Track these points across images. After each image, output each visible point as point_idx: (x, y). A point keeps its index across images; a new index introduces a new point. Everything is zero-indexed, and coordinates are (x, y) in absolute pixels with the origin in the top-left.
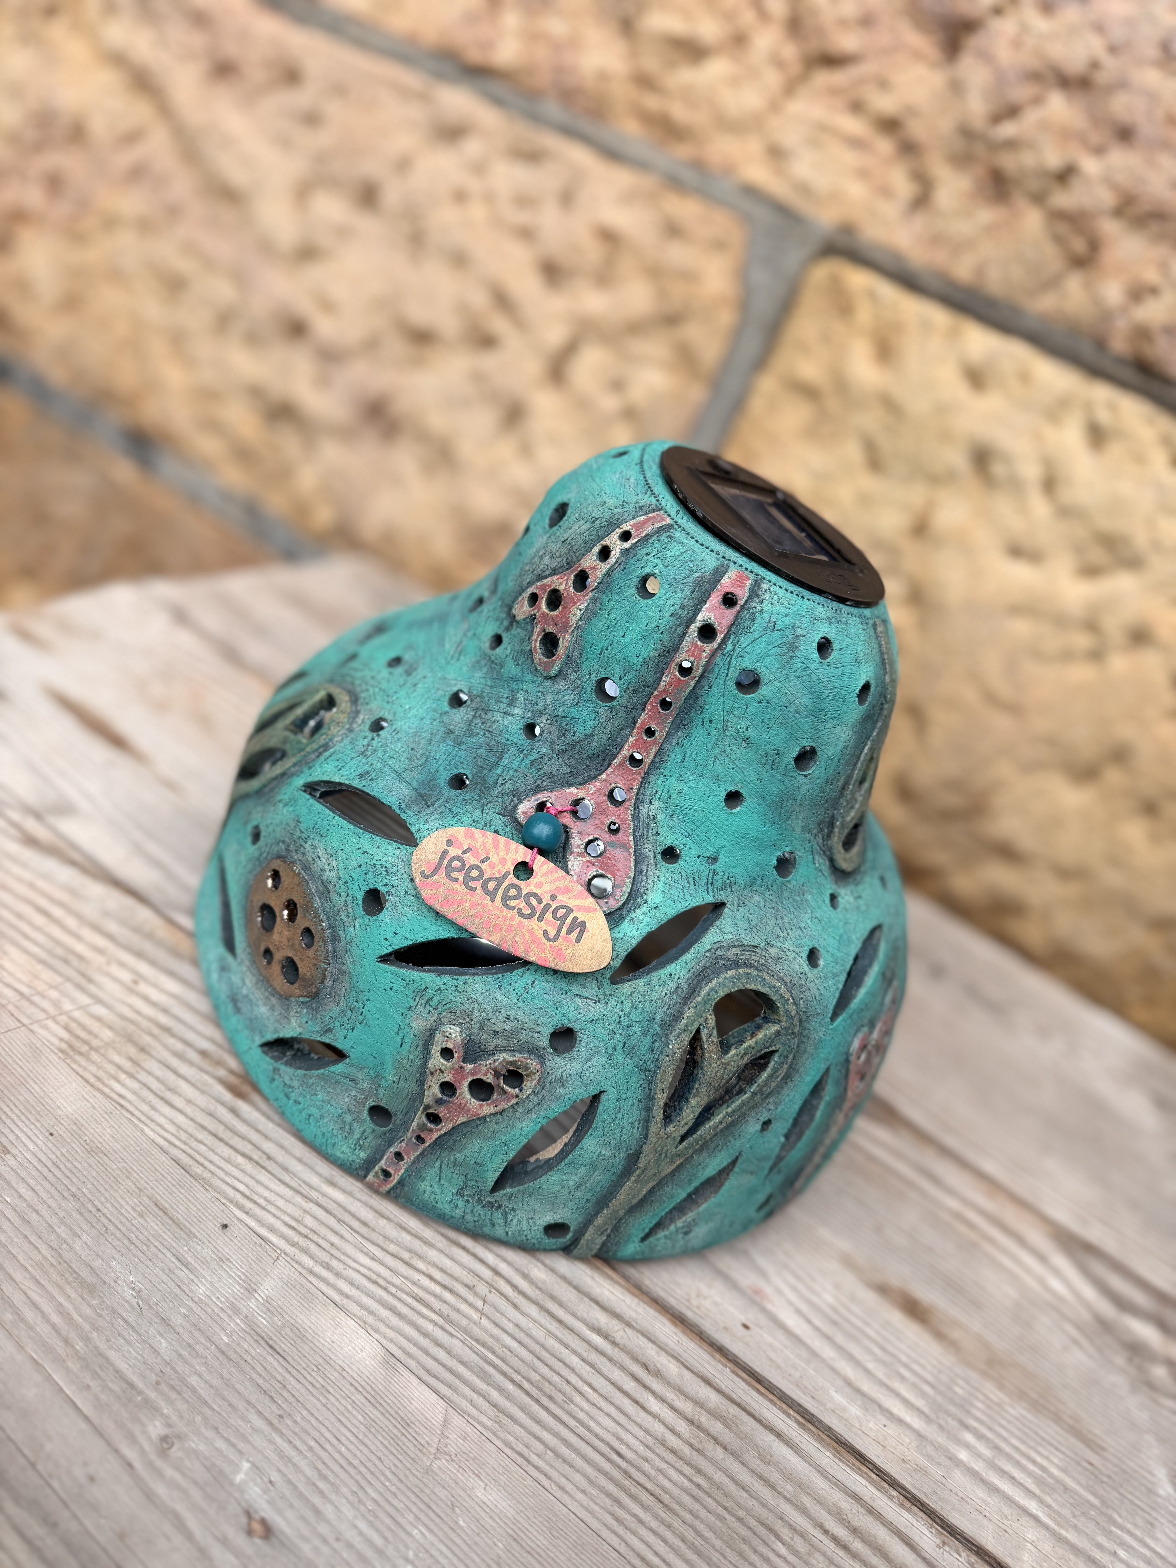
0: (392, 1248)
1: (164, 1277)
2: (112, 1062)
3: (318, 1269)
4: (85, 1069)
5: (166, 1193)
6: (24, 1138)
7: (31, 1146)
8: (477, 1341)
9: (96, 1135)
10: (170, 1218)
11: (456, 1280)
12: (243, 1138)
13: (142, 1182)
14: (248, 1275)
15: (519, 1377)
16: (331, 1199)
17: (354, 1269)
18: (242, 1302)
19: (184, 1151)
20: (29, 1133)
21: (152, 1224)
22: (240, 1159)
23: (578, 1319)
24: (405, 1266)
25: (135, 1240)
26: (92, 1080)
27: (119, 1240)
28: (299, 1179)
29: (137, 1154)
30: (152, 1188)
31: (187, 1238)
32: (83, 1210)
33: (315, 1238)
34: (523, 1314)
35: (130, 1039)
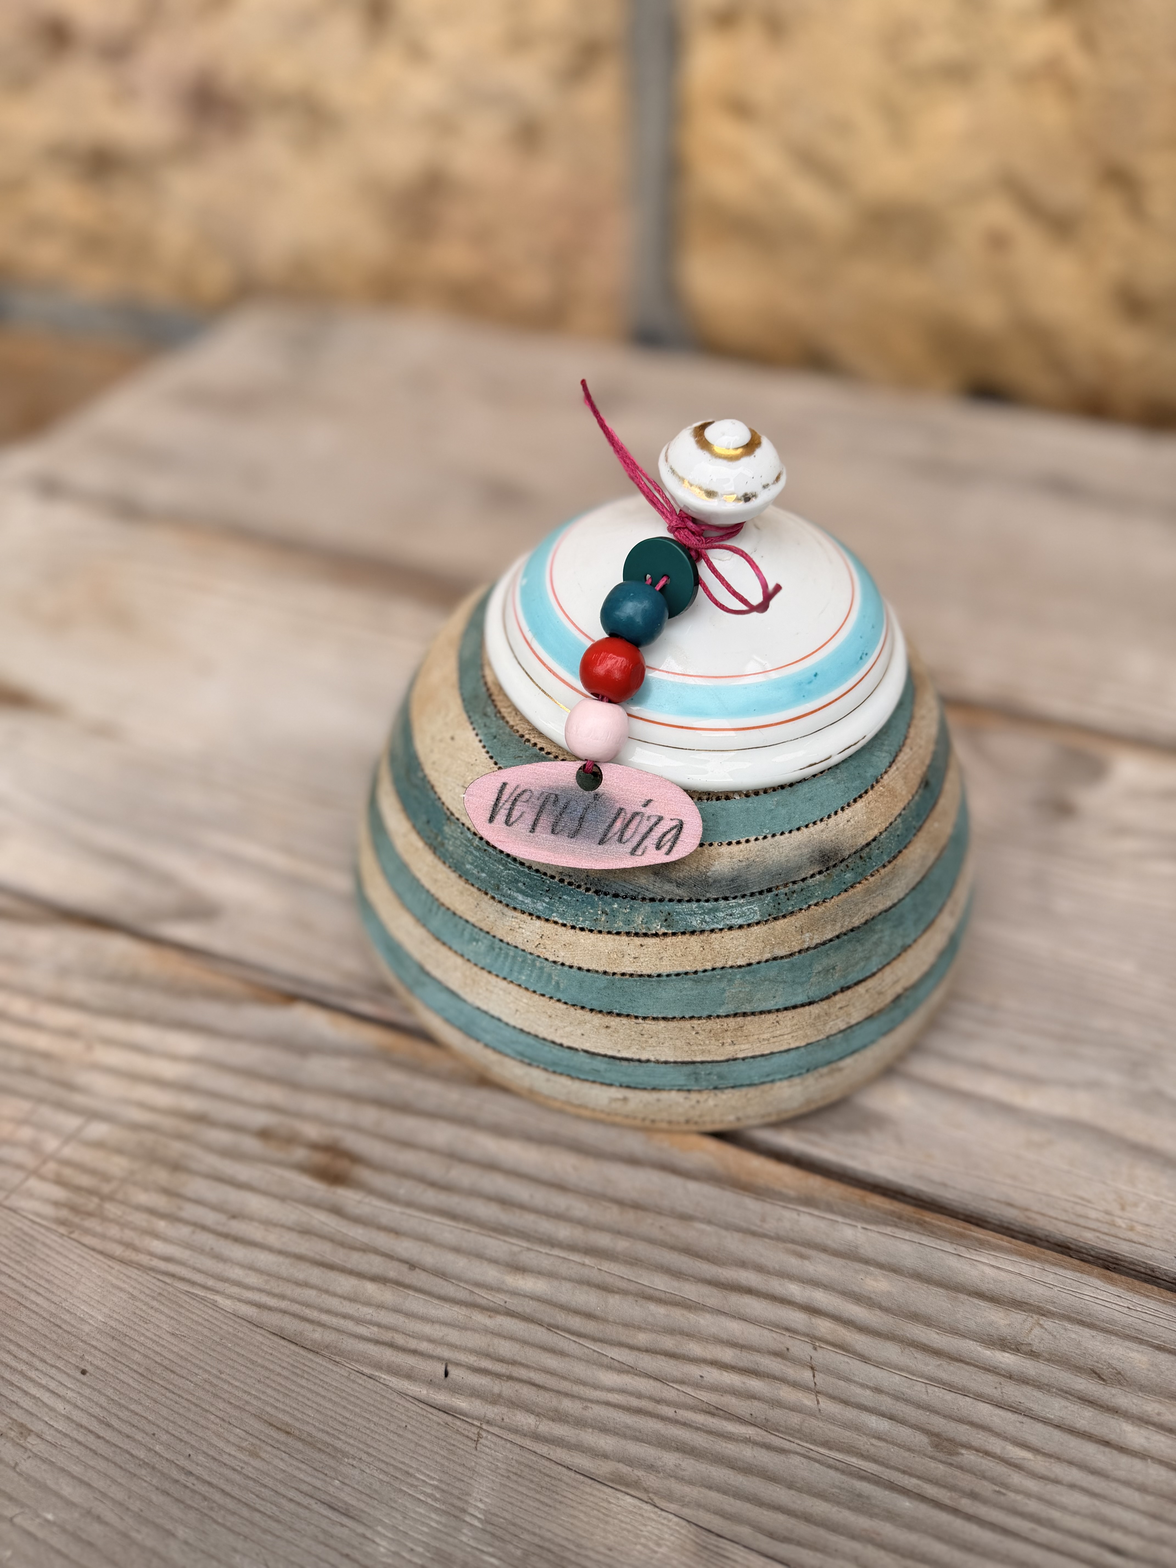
0: (642, 1338)
1: (319, 1550)
2: (139, 1208)
3: (546, 1427)
4: (103, 1237)
5: (280, 1397)
6: (46, 1397)
7: (60, 1406)
8: (826, 1444)
9: (149, 1344)
10: (300, 1439)
11: (758, 1350)
12: (365, 1249)
13: (240, 1394)
14: (443, 1486)
15: (914, 1481)
16: (525, 1296)
17: (598, 1402)
18: (451, 1540)
19: (285, 1312)
20: (52, 1385)
21: (276, 1462)
22: (371, 1288)
23: (963, 1336)
24: (672, 1362)
25: (259, 1504)
26: (118, 1251)
27: (234, 1513)
28: (466, 1282)
29: (219, 1348)
30: (256, 1397)
31: (332, 1463)
32: (167, 1485)
33: (523, 1373)
34: (878, 1365)
35: (153, 1158)
